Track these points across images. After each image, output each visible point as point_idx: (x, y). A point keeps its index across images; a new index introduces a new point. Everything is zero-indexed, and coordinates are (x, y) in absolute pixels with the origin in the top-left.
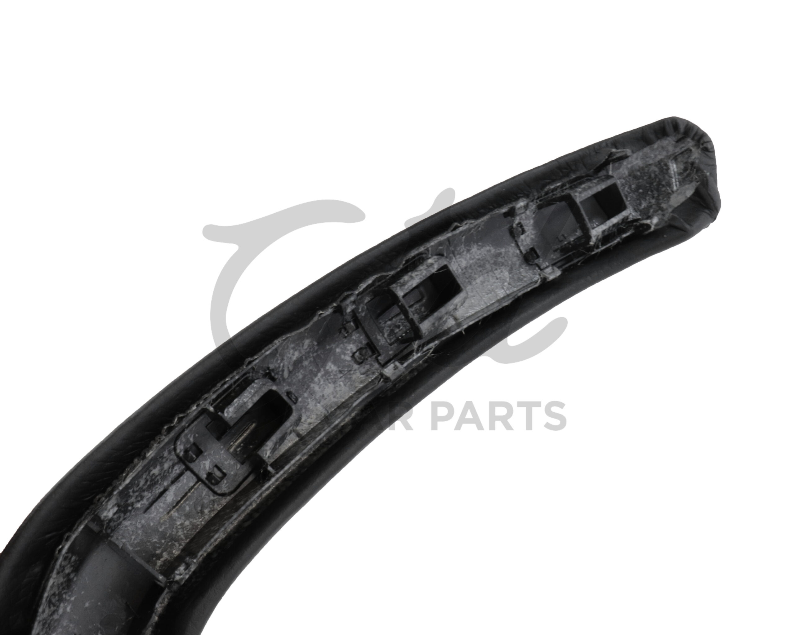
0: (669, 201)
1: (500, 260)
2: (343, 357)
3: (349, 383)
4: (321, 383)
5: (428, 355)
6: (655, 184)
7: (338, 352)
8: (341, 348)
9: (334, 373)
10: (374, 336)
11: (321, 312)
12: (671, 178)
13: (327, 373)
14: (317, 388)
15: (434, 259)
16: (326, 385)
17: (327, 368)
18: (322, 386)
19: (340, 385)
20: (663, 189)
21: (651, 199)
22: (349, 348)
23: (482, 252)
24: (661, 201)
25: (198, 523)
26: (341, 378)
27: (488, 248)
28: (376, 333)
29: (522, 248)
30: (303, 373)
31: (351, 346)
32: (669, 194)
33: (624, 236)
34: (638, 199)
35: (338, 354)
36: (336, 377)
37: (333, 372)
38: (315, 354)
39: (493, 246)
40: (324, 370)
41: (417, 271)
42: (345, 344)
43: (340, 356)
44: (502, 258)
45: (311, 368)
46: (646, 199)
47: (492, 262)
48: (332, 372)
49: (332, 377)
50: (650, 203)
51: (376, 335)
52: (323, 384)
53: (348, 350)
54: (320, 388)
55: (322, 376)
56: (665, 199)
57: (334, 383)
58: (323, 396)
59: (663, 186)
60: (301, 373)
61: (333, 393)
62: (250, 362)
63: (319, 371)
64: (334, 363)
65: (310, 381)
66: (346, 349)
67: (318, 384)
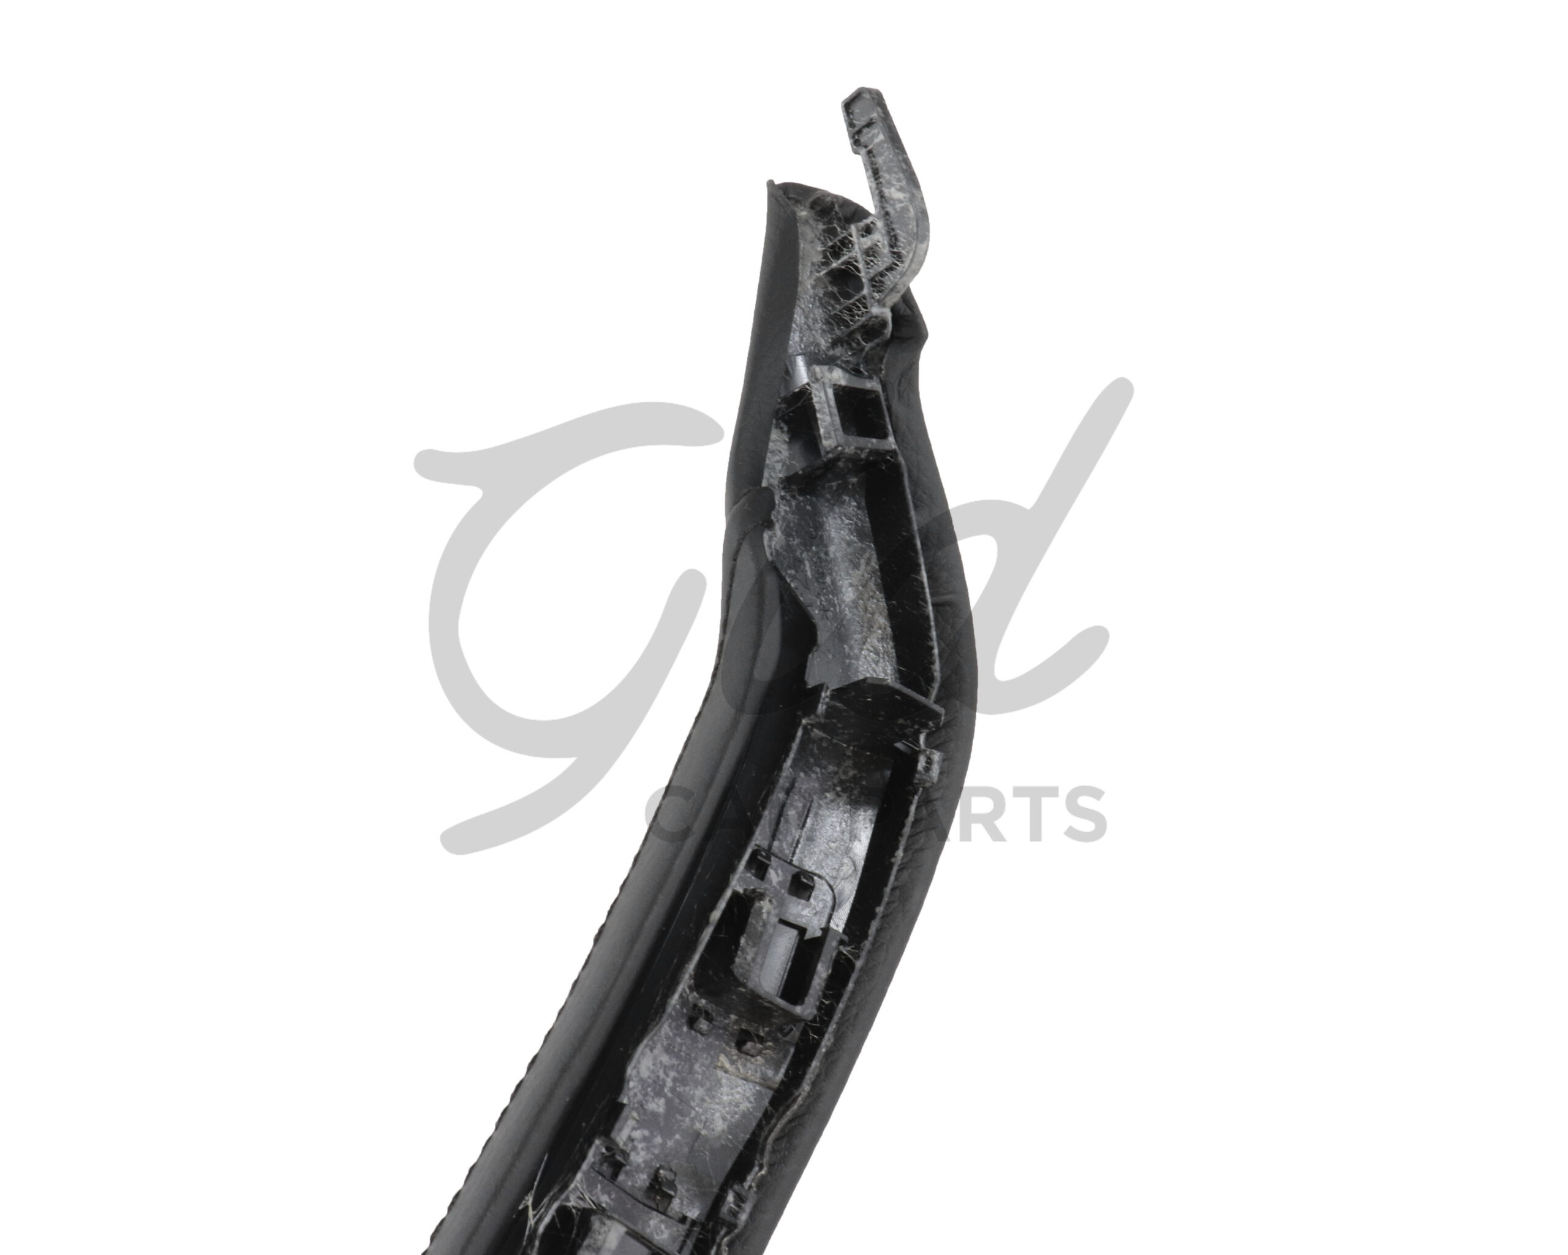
2: (646, 1133)
7: (656, 1137)
8: (654, 1146)
9: (648, 1098)
10: (613, 1196)
11: (763, 1172)
13: (659, 1093)
14: (665, 1059)
16: (653, 1072)
17: (662, 1101)
22: (642, 1153)
28: (612, 1203)
30: (696, 1075)
31: (640, 1160)
35: (655, 1133)
37: (651, 1099)
40: (665, 1096)
42: (653, 1157)
43: (651, 1132)
45: (687, 1088)
51: (612, 1200)
53: (642, 1149)
54: (661, 1063)
55: (664, 1085)
58: (651, 1050)
60: (698, 1073)
63: (673, 1090)
64: (655, 1115)
65: (680, 1067)
66: (648, 1149)
67: (665, 1066)
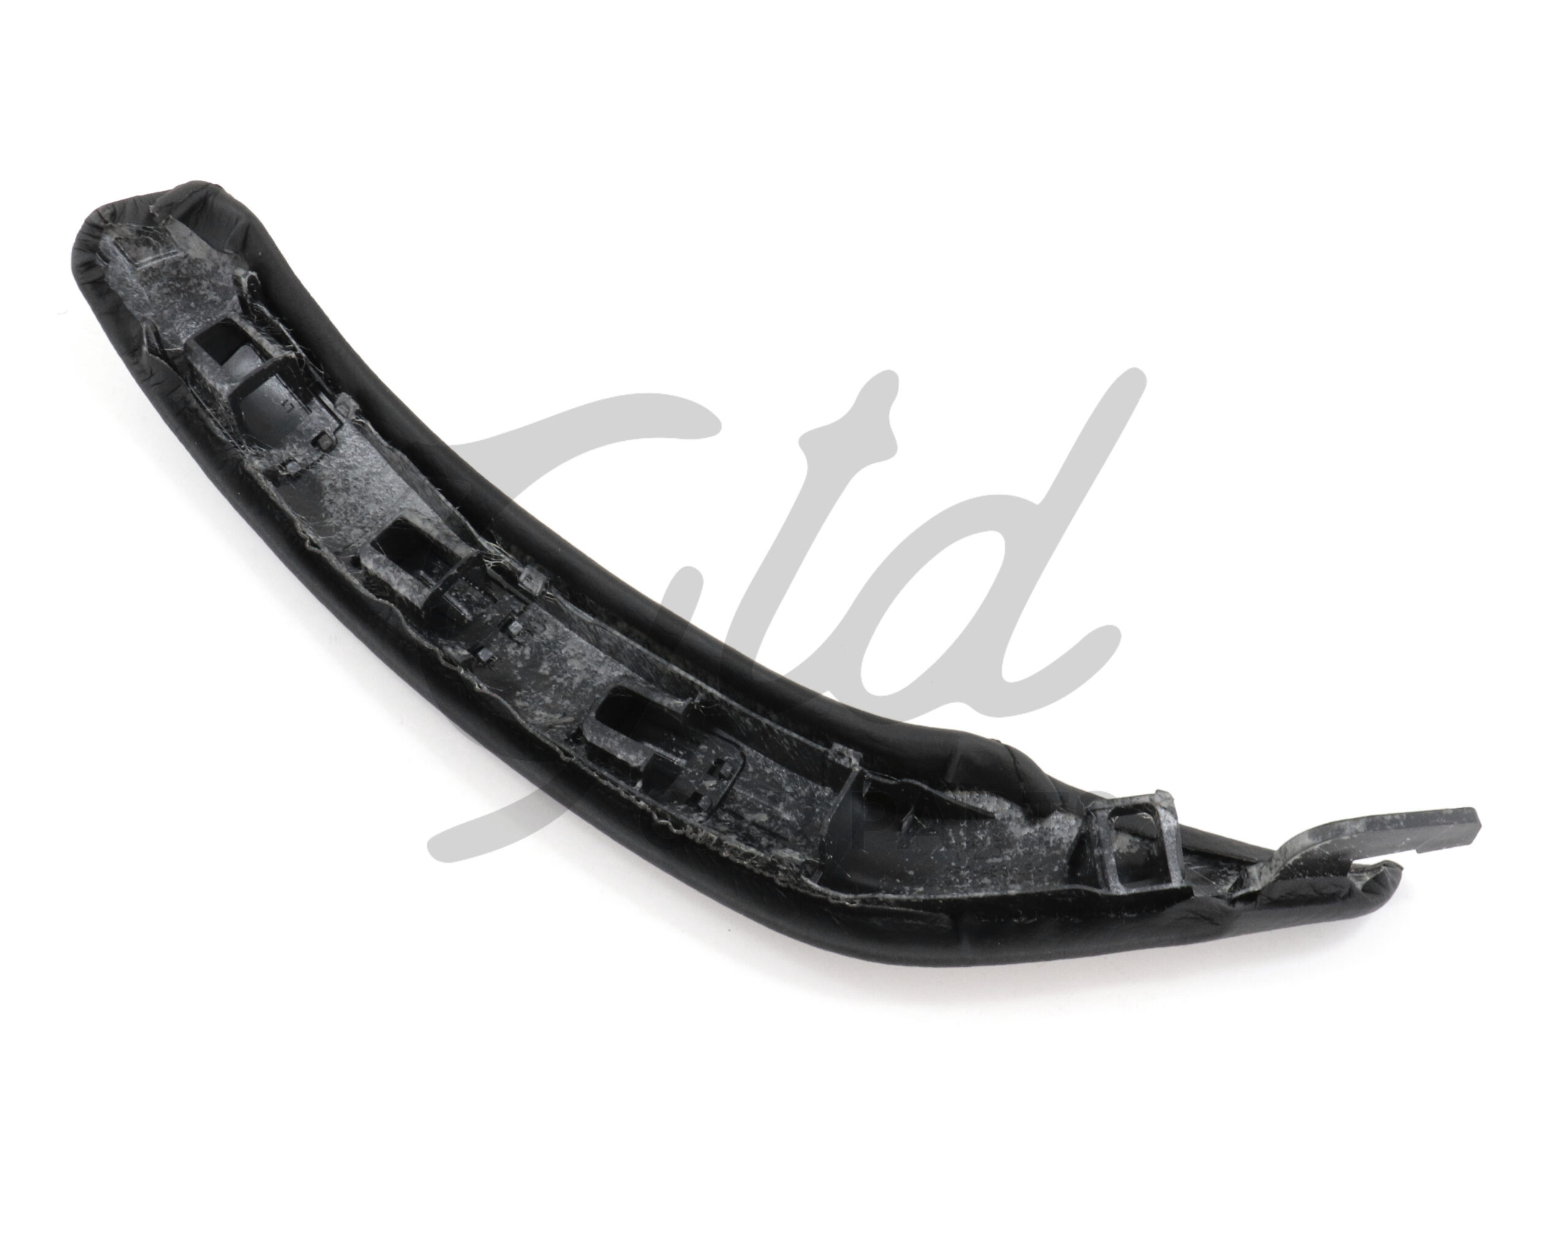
0: (201, 260)
1: (339, 485)
3: (560, 642)
4: (569, 675)
5: (498, 547)
6: (178, 285)
12: (166, 263)
15: (366, 561)
18: (573, 674)
19: (567, 652)
20: (184, 271)
21: (202, 288)
23: (334, 510)
24: (204, 272)
25: (785, 776)
26: (556, 653)
27: (327, 504)
29: (315, 458)
32: (190, 262)
33: (268, 314)
34: (207, 307)
36: (557, 660)
38: (533, 691)
39: (322, 498)
41: (389, 580)
44: (336, 483)
46: (204, 295)
47: (345, 494)
48: (551, 666)
49: (558, 664)
50: (208, 288)
52: (570, 673)
56: (199, 266)
57: (565, 660)
59: (179, 272)
61: (579, 659)
62: (567, 754)
